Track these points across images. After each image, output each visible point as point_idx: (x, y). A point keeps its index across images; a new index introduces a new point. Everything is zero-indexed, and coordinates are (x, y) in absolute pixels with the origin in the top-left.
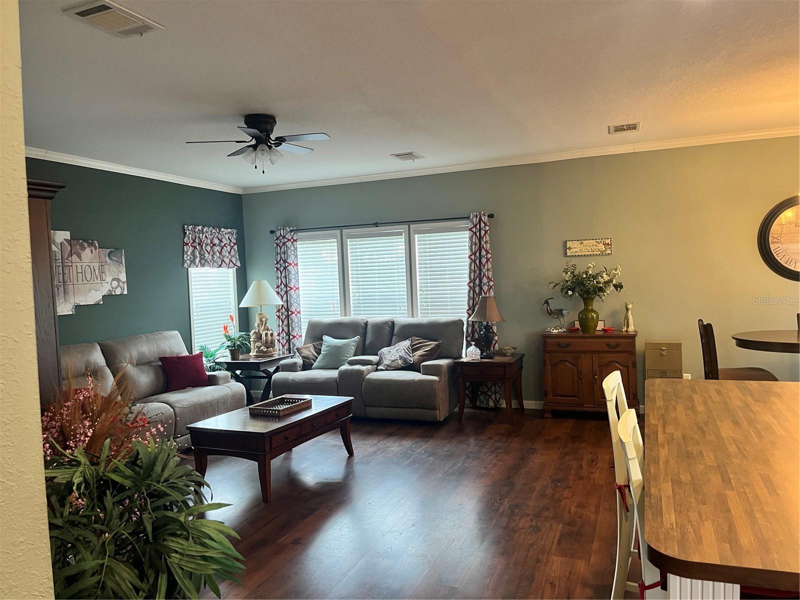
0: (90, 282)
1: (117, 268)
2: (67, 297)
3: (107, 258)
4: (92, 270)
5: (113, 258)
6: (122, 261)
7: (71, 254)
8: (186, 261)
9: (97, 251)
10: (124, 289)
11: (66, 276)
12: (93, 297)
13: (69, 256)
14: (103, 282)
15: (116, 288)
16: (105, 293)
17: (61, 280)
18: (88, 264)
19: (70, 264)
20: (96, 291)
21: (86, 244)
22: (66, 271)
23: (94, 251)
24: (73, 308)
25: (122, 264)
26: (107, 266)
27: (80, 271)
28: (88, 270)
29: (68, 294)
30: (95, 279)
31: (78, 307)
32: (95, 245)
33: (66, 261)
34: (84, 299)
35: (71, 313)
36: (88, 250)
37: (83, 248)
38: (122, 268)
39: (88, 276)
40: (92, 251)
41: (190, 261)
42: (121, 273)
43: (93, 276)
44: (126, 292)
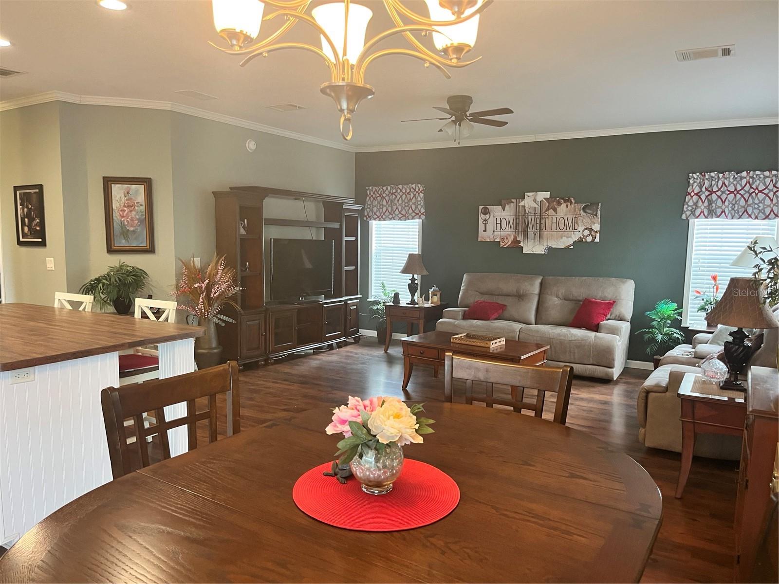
0: (563, 230)
1: (591, 219)
2: (541, 240)
3: (582, 211)
4: (566, 221)
5: (588, 211)
6: (597, 213)
7: (548, 209)
8: (685, 212)
9: (573, 206)
10: (595, 238)
11: (542, 226)
12: (565, 241)
13: (546, 211)
14: (575, 231)
15: (587, 236)
16: (576, 239)
17: (538, 228)
18: (562, 216)
19: (546, 217)
20: (567, 237)
21: (562, 201)
22: (543, 221)
24: (546, 249)
25: (596, 216)
26: (581, 218)
27: (554, 221)
28: (561, 221)
29: (543, 239)
30: (568, 228)
31: (550, 249)
32: (571, 200)
33: (543, 214)
34: (555, 243)
35: (544, 253)
36: (563, 206)
37: (559, 204)
38: (596, 219)
39: (562, 226)
40: (567, 206)
41: (691, 211)
42: (595, 223)
43: (566, 225)
44: (597, 240)
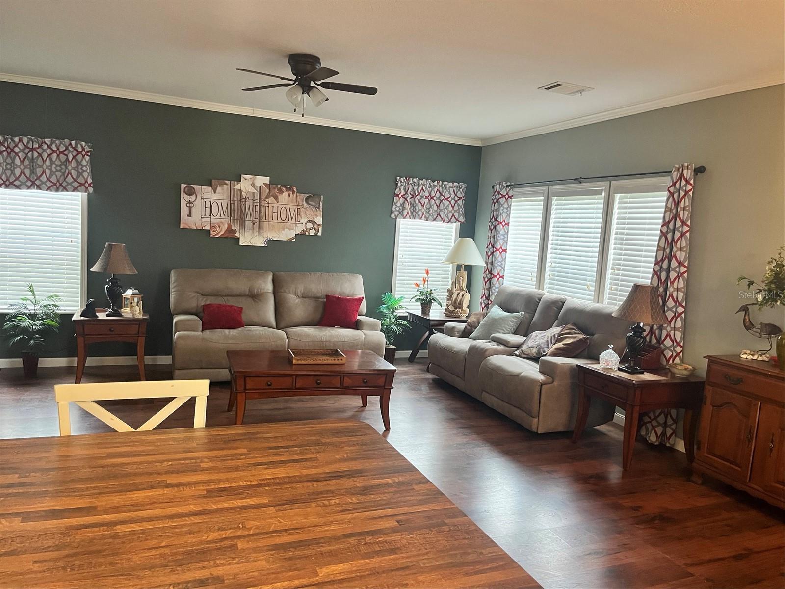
0: (285, 222)
1: (313, 212)
2: (261, 231)
3: (304, 202)
4: (288, 211)
5: (310, 203)
6: (319, 206)
7: (268, 196)
8: (394, 211)
9: (295, 195)
10: (318, 231)
11: (262, 215)
12: (286, 234)
13: (266, 198)
14: (298, 222)
15: (310, 229)
16: (298, 231)
17: (257, 217)
18: (285, 206)
19: (267, 205)
20: (290, 229)
21: (284, 189)
22: (263, 209)
23: (291, 195)
24: (266, 242)
25: (319, 209)
26: (304, 209)
27: (275, 211)
28: (283, 210)
29: (263, 229)
30: (290, 219)
31: (270, 241)
32: (293, 189)
33: (263, 202)
34: (277, 235)
35: (264, 245)
36: (285, 194)
37: (281, 192)
38: (319, 212)
39: (283, 217)
40: (289, 195)
41: (399, 212)
42: (317, 216)
43: (288, 216)
44: (320, 234)
